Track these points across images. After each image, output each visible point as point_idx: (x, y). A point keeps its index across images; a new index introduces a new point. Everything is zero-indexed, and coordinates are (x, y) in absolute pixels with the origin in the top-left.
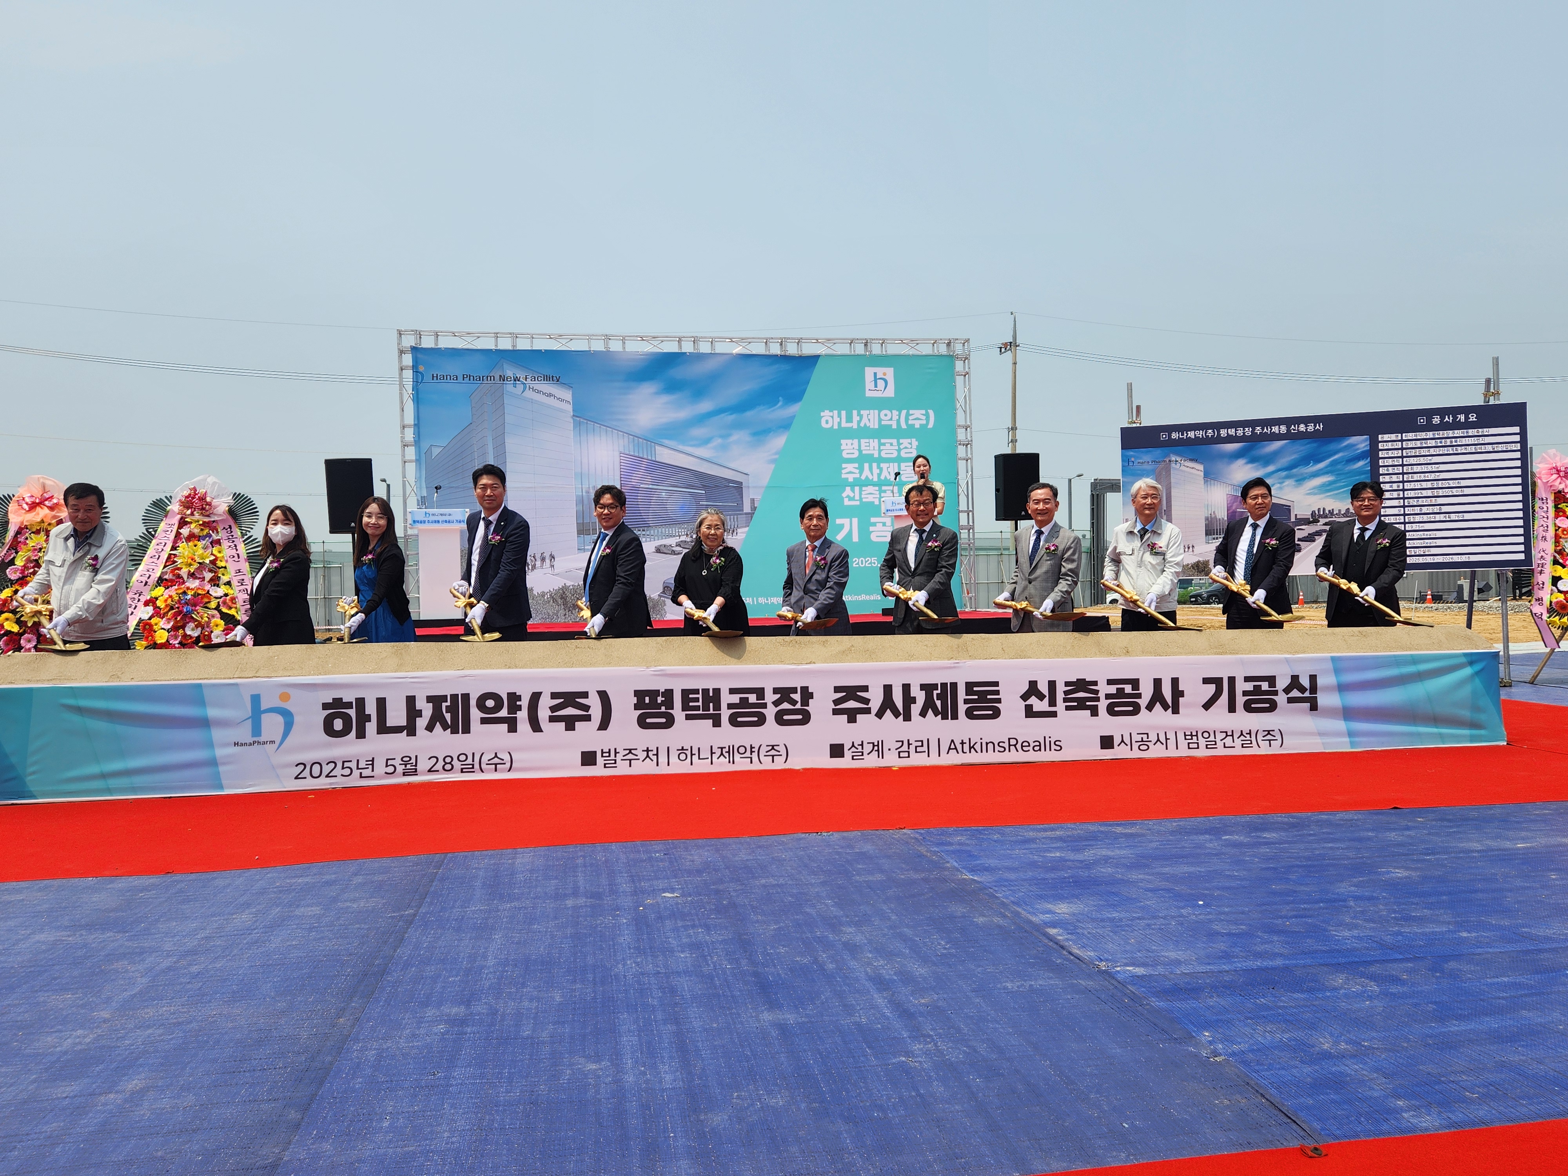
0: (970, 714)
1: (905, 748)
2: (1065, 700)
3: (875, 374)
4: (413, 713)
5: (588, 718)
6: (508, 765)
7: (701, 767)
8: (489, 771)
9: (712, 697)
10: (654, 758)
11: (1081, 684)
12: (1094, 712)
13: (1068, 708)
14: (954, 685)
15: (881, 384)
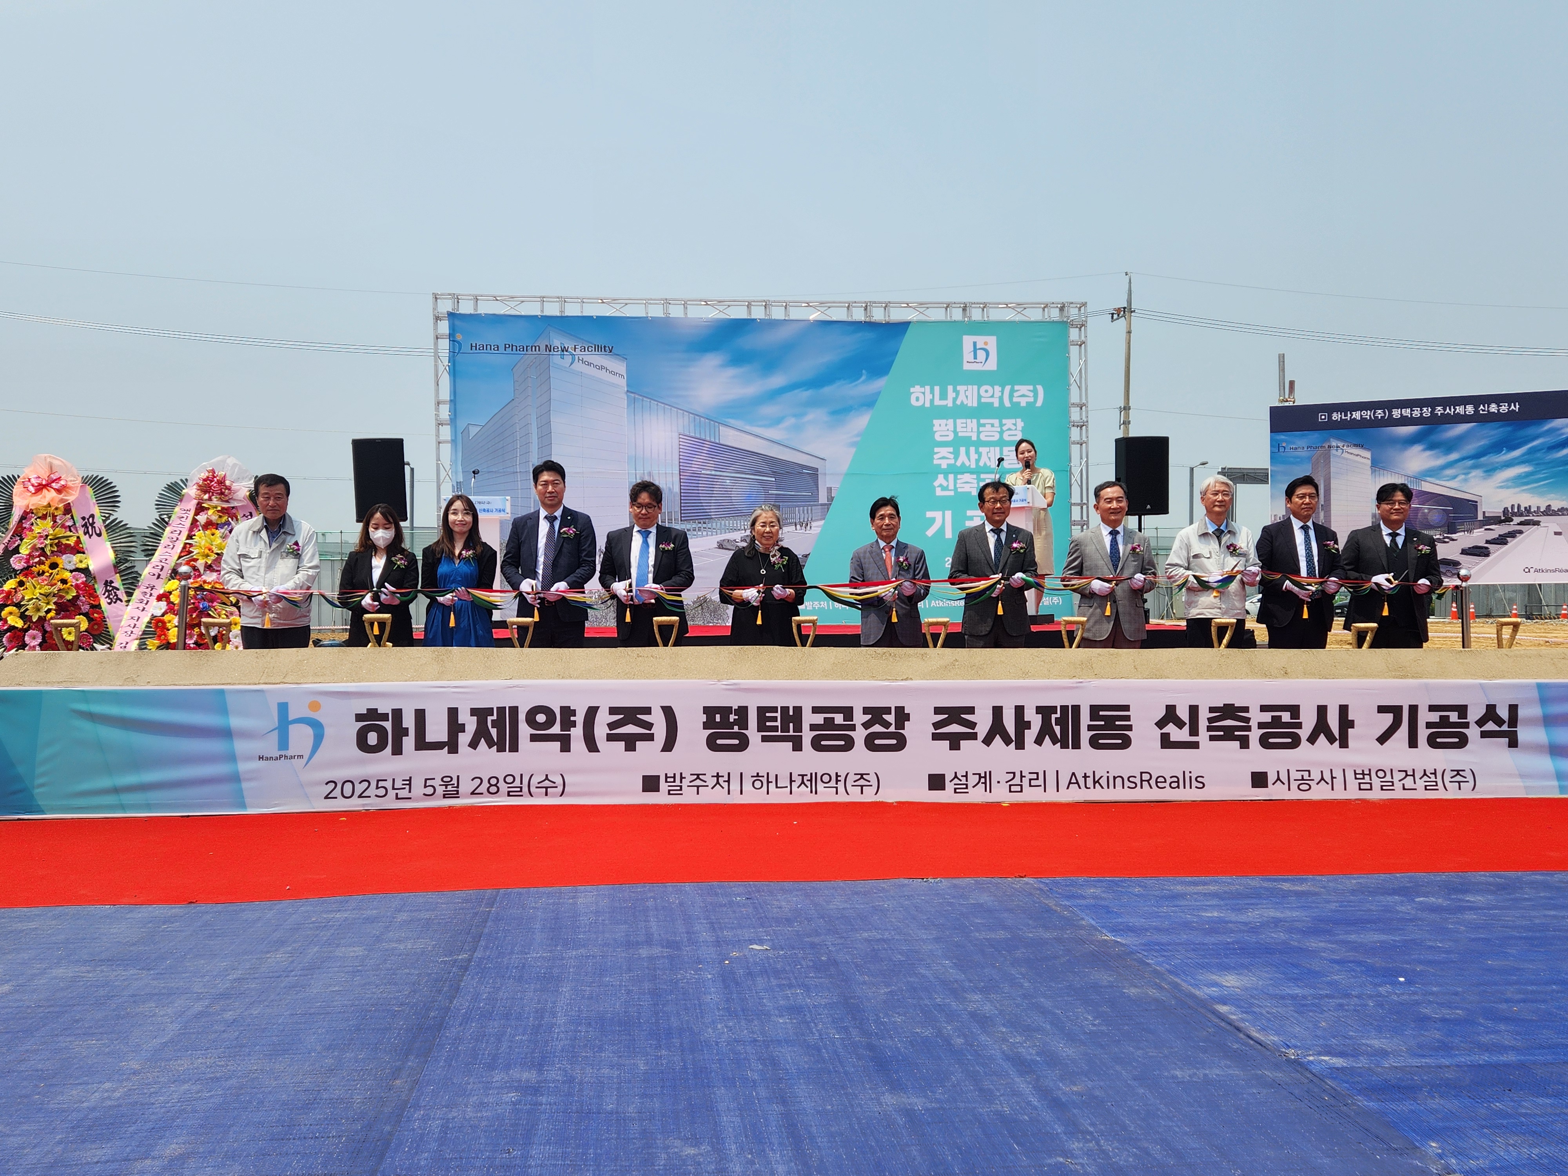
0: (1094, 743)
1: (1017, 780)
2: (1209, 729)
3: (975, 344)
4: (455, 727)
5: (650, 738)
6: (560, 789)
7: (778, 796)
8: (539, 795)
9: (792, 717)
10: (725, 785)
11: (1229, 711)
12: (1245, 743)
13: (1212, 738)
14: (1076, 709)
15: (981, 355)
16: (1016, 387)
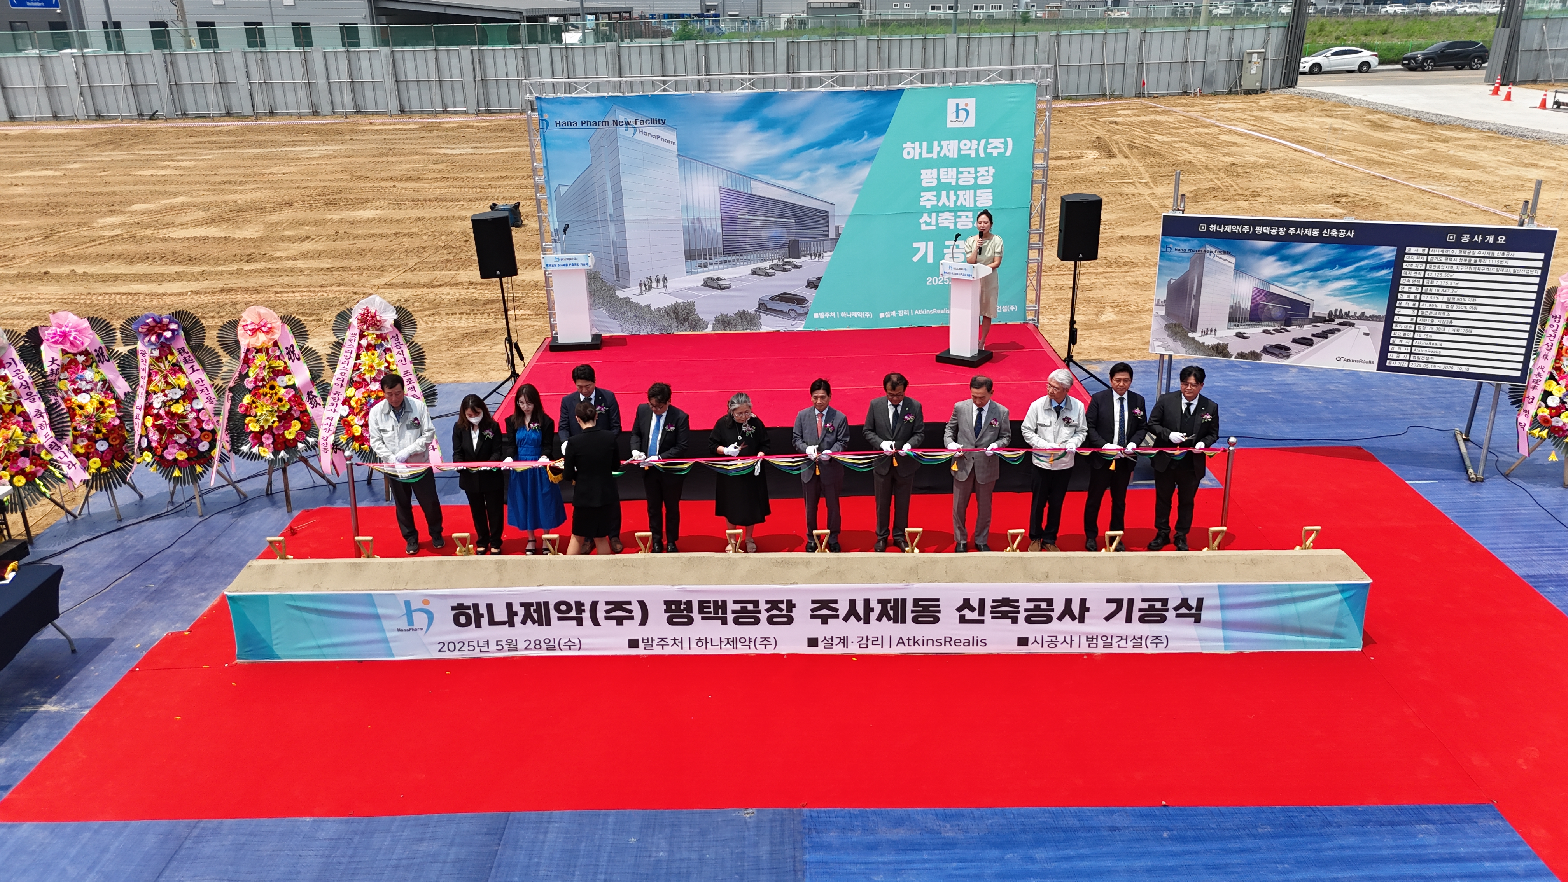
0: (915, 620)
1: (865, 641)
2: (991, 612)
3: (957, 105)
4: (511, 613)
5: (632, 618)
6: (578, 646)
8: (566, 650)
9: (721, 606)
10: (680, 644)
11: (1006, 602)
12: (1015, 621)
13: (993, 618)
14: (904, 601)
15: (962, 114)
16: (990, 141)
